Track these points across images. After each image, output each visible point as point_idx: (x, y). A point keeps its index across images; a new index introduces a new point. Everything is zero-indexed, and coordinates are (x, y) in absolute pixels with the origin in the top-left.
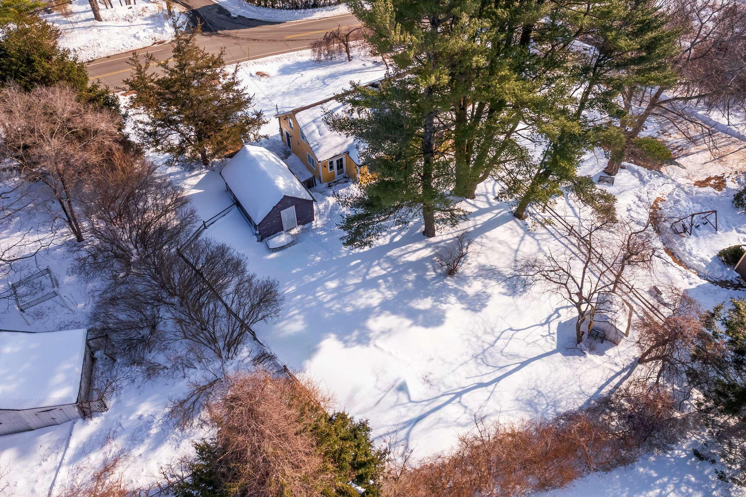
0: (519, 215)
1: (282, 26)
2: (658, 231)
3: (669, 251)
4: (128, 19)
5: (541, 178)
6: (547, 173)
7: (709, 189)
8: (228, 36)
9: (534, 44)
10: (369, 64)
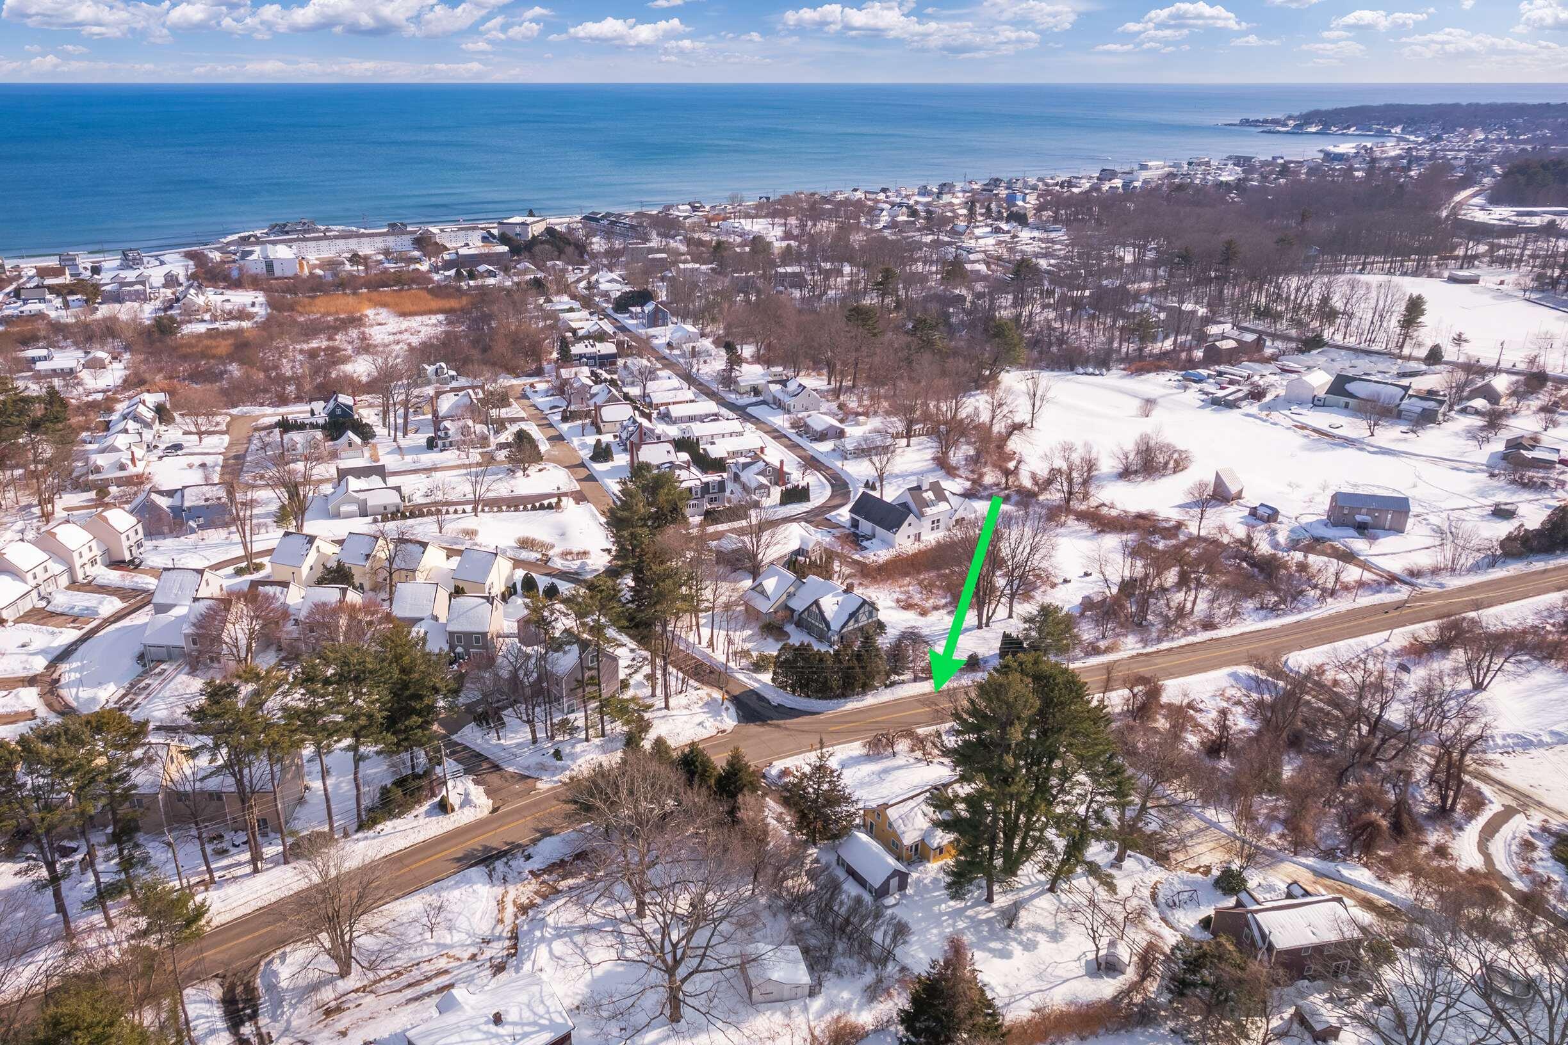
0: (1052, 890)
1: (821, 717)
2: (1156, 905)
3: (1164, 919)
4: (687, 707)
5: (1064, 862)
6: (1068, 859)
7: (1198, 875)
8: (778, 726)
9: (1051, 721)
10: (912, 761)
